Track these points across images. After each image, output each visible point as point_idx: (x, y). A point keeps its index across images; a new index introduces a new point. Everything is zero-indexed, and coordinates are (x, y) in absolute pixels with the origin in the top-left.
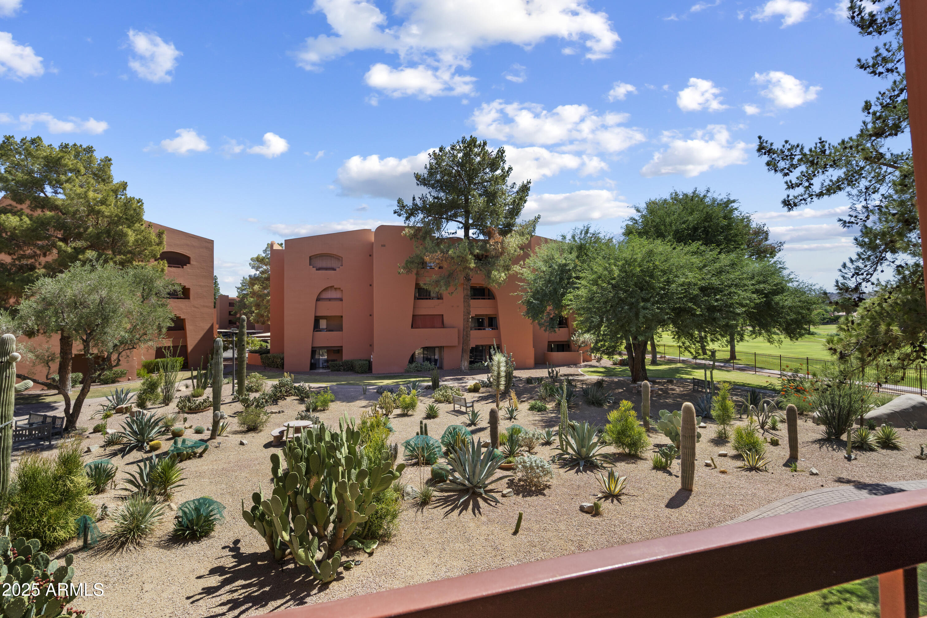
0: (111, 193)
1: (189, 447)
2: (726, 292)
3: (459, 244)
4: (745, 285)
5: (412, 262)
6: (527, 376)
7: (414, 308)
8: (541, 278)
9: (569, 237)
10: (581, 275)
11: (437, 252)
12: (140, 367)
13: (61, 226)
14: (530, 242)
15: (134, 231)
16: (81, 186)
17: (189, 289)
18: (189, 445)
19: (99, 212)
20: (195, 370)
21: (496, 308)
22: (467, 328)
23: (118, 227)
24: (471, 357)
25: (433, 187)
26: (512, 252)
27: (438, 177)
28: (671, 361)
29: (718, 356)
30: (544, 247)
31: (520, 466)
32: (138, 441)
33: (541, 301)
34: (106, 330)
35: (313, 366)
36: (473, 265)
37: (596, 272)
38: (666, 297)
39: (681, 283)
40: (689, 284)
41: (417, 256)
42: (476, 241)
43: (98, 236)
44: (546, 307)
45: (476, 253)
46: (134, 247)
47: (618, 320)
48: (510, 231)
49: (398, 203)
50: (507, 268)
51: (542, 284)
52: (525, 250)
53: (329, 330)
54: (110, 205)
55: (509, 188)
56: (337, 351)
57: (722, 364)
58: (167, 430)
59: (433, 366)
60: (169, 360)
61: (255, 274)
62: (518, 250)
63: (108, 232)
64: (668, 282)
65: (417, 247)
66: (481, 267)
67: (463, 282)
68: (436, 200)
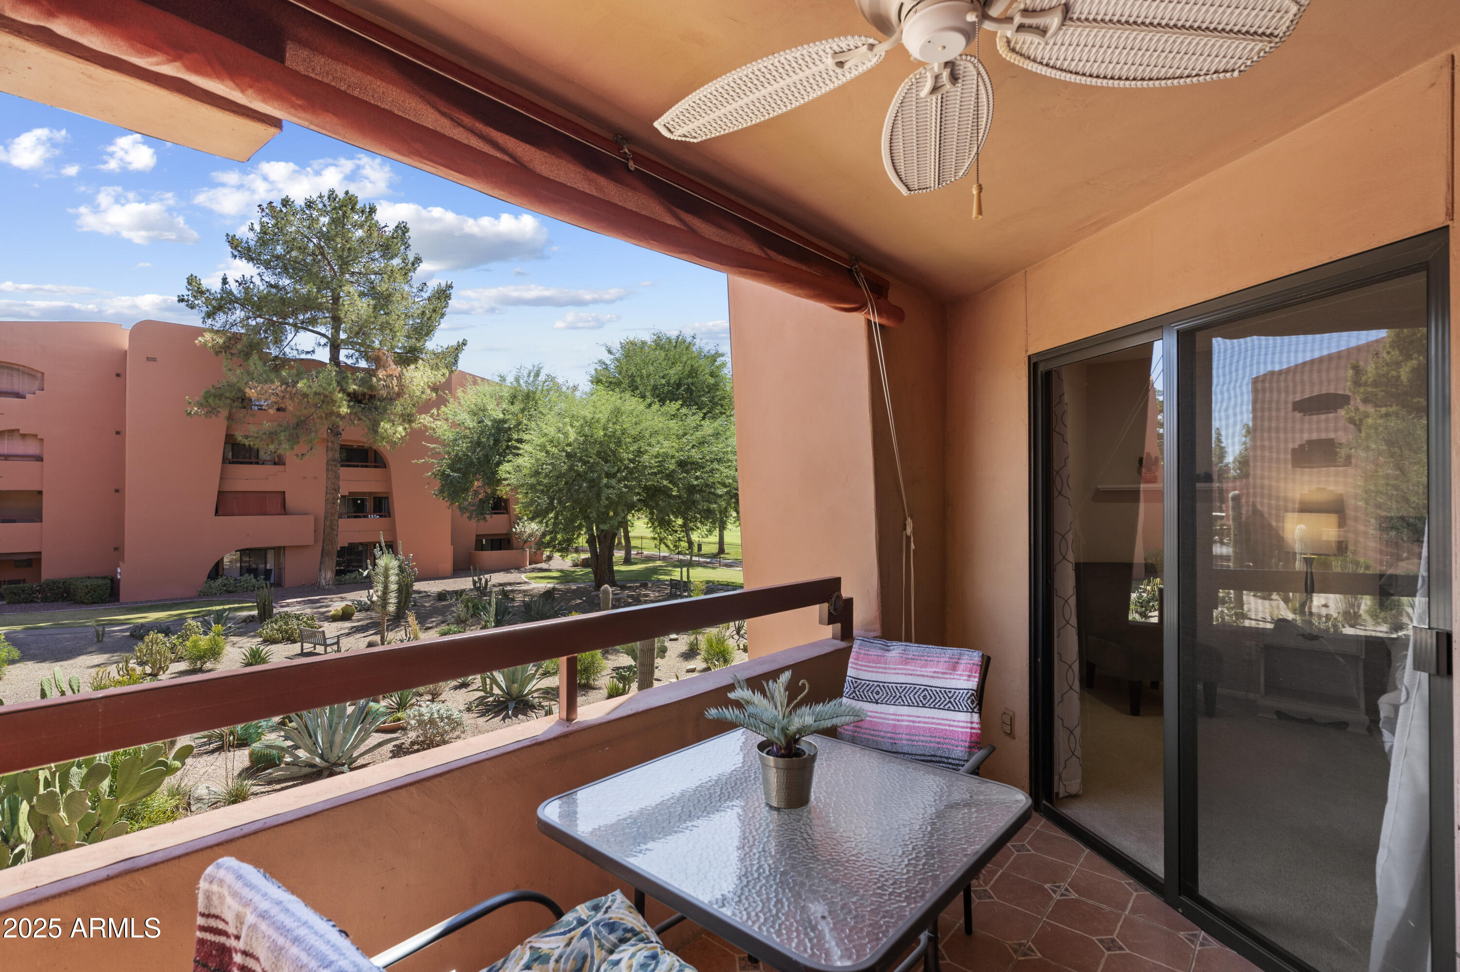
2: (708, 469)
3: (318, 373)
4: (729, 461)
5: (220, 396)
6: (440, 590)
7: (221, 478)
8: (465, 437)
9: (510, 379)
10: (526, 437)
11: (272, 382)
14: (449, 380)
21: (388, 481)
22: (332, 514)
24: (338, 564)
25: (267, 265)
26: (418, 393)
27: (279, 250)
28: (649, 559)
29: (705, 549)
30: (471, 390)
31: (413, 722)
33: (465, 474)
36: (344, 410)
37: (546, 435)
38: (635, 471)
39: (655, 454)
40: (666, 455)
41: (231, 386)
42: (354, 369)
44: (472, 482)
45: (350, 390)
47: (576, 502)
48: (416, 360)
49: (188, 284)
50: (408, 418)
51: (467, 448)
52: (440, 392)
55: (415, 290)
56: (26, 561)
57: (708, 560)
59: (262, 582)
62: (428, 391)
64: (640, 452)
65: (230, 370)
66: (360, 414)
67: (325, 436)
68: (274, 291)
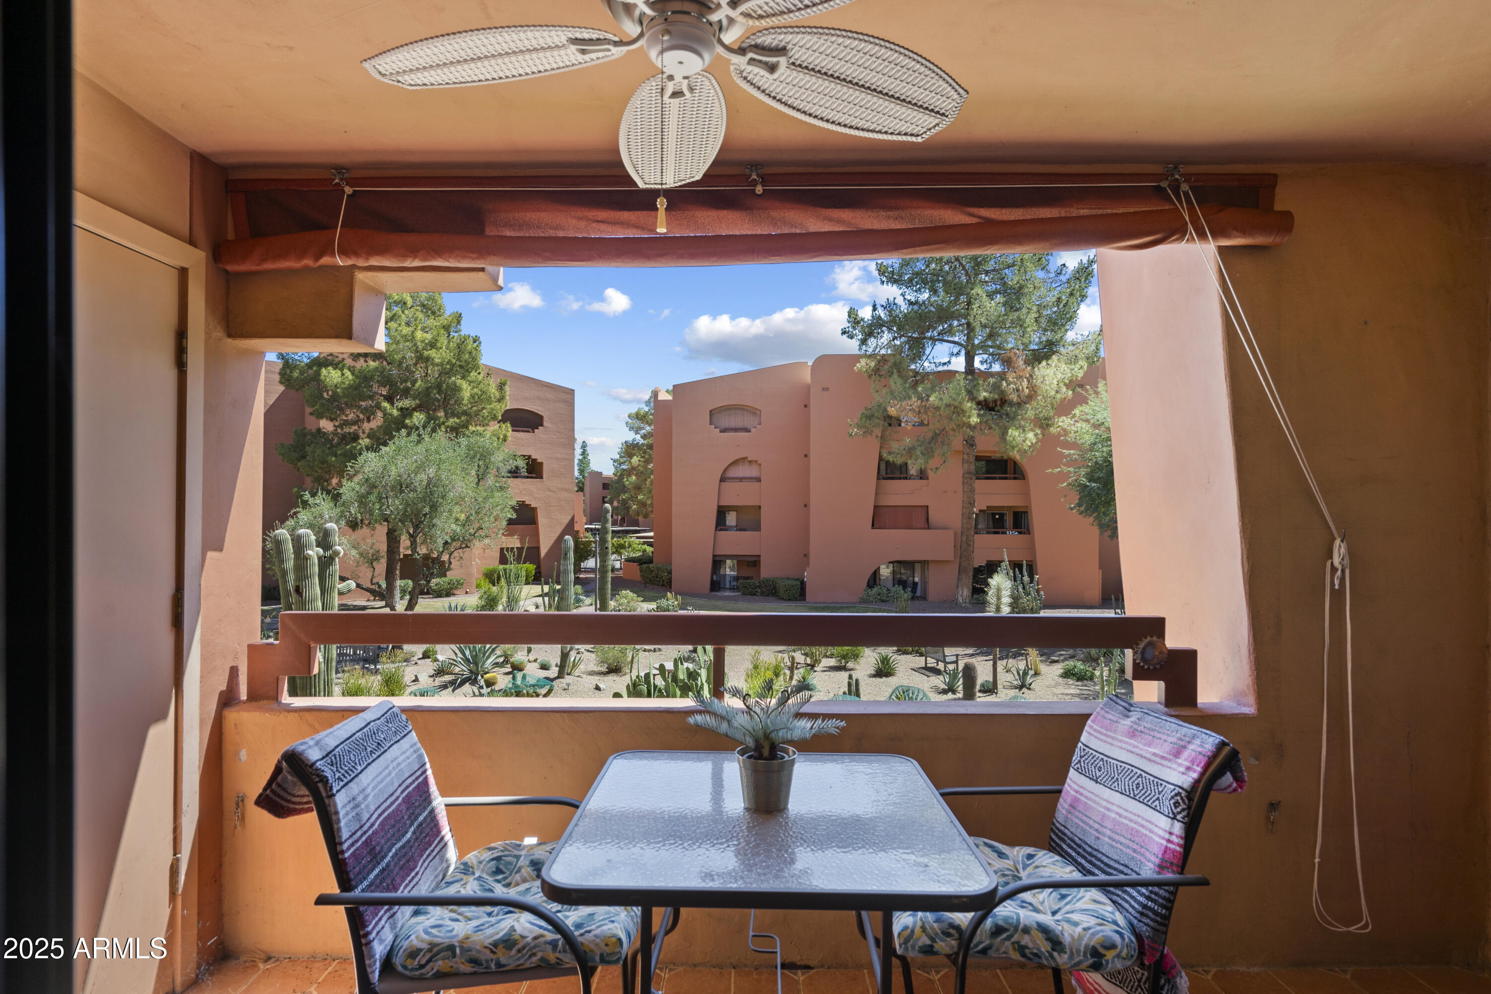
0: (442, 331)
1: (531, 686)
3: (951, 383)
5: (870, 417)
7: (876, 494)
11: (910, 398)
12: (480, 576)
13: (386, 381)
14: (1090, 374)
15: (470, 382)
16: (408, 324)
17: (542, 463)
18: (531, 683)
19: (428, 359)
20: (547, 583)
21: (1026, 494)
22: (969, 529)
23: (450, 378)
24: (973, 584)
25: (909, 283)
26: (1053, 393)
27: (921, 265)
32: (471, 672)
33: (1105, 485)
34: (435, 521)
35: (716, 585)
36: (974, 420)
41: (878, 406)
42: (987, 374)
43: (428, 390)
44: (1113, 494)
45: (981, 398)
46: (470, 406)
48: (1051, 355)
49: (849, 316)
50: (1042, 423)
52: (1079, 389)
53: (740, 528)
54: (441, 348)
55: (1052, 275)
56: (751, 563)
58: (506, 662)
60: (512, 567)
61: (634, 440)
62: (1064, 389)
63: (439, 386)
65: (877, 391)
66: (990, 422)
67: (961, 448)
68: (916, 307)
